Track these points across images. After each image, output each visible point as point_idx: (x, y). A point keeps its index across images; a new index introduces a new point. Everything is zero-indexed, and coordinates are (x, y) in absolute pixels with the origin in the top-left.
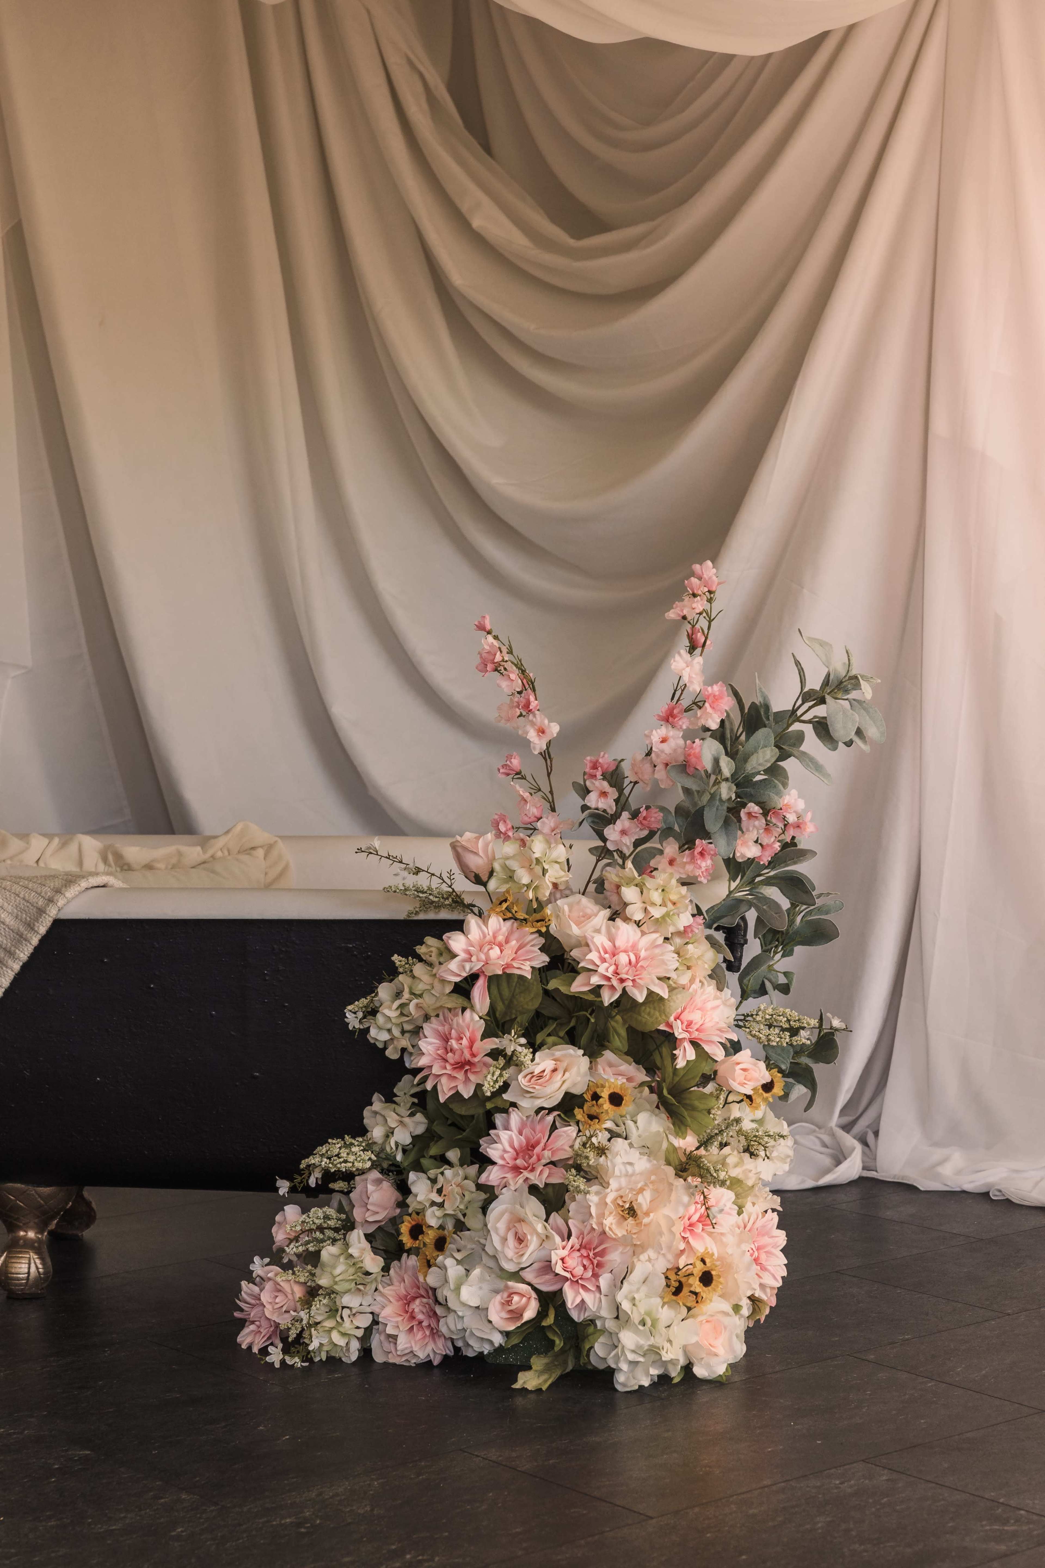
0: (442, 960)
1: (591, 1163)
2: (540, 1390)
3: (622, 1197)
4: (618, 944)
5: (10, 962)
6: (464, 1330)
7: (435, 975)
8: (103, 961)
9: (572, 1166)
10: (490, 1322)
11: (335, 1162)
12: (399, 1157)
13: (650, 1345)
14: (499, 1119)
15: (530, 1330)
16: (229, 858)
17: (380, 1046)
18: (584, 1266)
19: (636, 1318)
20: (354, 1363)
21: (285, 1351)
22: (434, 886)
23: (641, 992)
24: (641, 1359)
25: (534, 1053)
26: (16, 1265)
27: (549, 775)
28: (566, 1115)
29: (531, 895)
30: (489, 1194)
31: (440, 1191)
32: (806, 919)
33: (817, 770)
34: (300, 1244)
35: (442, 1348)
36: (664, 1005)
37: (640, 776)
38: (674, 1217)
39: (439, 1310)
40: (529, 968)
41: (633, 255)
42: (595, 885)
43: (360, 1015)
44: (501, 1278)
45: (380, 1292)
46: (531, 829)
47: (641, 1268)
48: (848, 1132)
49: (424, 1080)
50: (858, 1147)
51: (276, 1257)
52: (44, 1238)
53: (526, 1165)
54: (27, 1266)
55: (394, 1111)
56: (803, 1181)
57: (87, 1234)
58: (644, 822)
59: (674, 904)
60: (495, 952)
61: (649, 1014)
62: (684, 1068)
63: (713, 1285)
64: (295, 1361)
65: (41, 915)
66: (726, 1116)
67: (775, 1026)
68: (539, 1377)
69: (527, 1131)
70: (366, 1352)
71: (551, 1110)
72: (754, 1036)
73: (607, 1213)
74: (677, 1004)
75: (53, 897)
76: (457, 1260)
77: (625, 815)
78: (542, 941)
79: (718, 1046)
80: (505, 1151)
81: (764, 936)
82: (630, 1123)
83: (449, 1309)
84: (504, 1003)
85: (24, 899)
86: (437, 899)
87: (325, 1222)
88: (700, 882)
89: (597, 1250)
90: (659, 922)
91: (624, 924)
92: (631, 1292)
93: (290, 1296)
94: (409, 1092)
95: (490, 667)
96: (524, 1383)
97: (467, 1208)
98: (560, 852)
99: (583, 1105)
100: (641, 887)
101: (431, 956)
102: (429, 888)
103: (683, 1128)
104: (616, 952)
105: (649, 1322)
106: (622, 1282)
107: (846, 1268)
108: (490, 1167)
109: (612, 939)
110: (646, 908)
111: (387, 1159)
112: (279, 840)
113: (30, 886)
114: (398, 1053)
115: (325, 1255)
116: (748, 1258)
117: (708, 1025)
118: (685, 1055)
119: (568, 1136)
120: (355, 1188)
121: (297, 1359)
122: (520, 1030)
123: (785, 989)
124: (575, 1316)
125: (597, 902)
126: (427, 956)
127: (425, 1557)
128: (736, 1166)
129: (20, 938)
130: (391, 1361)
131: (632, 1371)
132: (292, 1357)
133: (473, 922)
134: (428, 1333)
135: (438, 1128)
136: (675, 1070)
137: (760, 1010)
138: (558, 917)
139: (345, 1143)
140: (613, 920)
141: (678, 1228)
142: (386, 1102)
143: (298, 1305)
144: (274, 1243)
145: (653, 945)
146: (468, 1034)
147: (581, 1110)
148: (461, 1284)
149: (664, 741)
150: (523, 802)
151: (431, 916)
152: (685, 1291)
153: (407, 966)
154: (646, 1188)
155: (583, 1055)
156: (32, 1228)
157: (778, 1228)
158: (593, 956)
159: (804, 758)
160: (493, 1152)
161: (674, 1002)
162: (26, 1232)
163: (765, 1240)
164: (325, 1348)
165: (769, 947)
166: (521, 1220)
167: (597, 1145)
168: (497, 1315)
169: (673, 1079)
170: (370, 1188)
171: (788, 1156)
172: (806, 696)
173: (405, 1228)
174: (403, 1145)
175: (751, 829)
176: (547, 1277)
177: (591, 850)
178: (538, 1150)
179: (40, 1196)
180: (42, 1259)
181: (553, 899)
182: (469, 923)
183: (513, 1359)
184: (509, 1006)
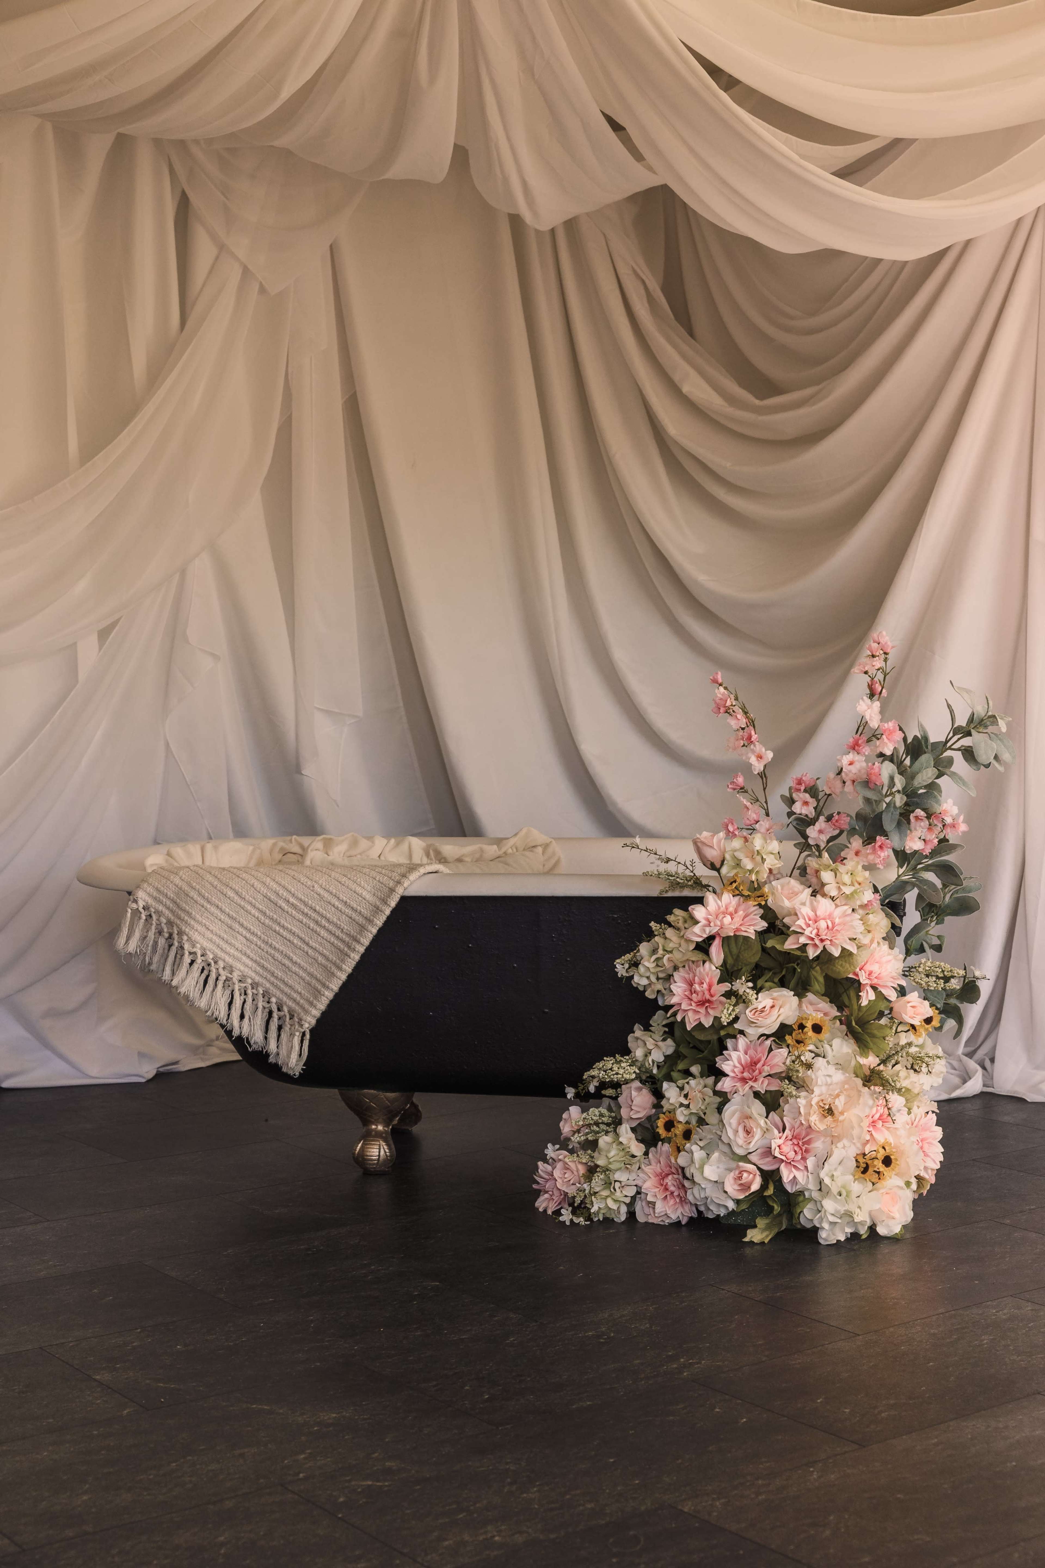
0: (686, 925)
1: (800, 1075)
2: (764, 1242)
3: (822, 1100)
4: (818, 913)
5: (370, 928)
6: (706, 1198)
7: (683, 936)
8: (435, 927)
9: (784, 1078)
10: (726, 1192)
11: (609, 1074)
12: (655, 1071)
13: (845, 1210)
14: (729, 1043)
15: (755, 1199)
16: (517, 853)
17: (641, 989)
18: (795, 1151)
19: (835, 1190)
20: (623, 1222)
21: (574, 1213)
22: (680, 871)
23: (837, 949)
24: (839, 1221)
25: (757, 994)
26: (370, 1150)
27: (764, 789)
28: (779, 1041)
29: (754, 878)
30: (724, 1099)
31: (686, 1096)
32: (954, 896)
33: (964, 785)
34: (582, 1134)
35: (689, 1212)
36: (852, 959)
37: (833, 789)
38: (862, 1115)
39: (687, 1184)
40: (753, 931)
41: (802, 411)
42: (799, 871)
43: (627, 966)
44: (733, 1159)
45: (643, 1170)
46: (751, 829)
47: (838, 1153)
48: (971, 1058)
49: (675, 1014)
50: (980, 1070)
51: (564, 1144)
52: (390, 1130)
53: (751, 1077)
54: (378, 1150)
55: (651, 1037)
56: (939, 1095)
57: (416, 1129)
58: (836, 824)
59: (860, 884)
60: (728, 919)
61: (841, 965)
62: (866, 1006)
63: (892, 1166)
64: (581, 1220)
65: (392, 893)
66: (896, 1042)
67: (932, 976)
68: (762, 1233)
69: (751, 1052)
70: (631, 1214)
71: (768, 1036)
72: (917, 983)
73: (812, 1112)
74: (861, 958)
75: (400, 880)
76: (700, 1146)
77: (822, 819)
78: (762, 911)
79: (891, 990)
80: (735, 1066)
81: (923, 909)
82: (827, 1047)
83: (694, 1182)
84: (732, 957)
85: (379, 881)
86: (682, 881)
87: (600, 1119)
88: (879, 868)
89: (804, 1140)
90: (849, 898)
91: (823, 899)
92: (830, 1171)
93: (575, 1173)
94: (662, 1023)
95: (722, 710)
96: (752, 1237)
97: (706, 1108)
98: (774, 846)
99: (792, 1032)
100: (835, 871)
101: (678, 923)
102: (676, 873)
103: (866, 1050)
104: (818, 919)
105: (844, 1194)
106: (823, 1164)
107: (979, 1157)
108: (724, 1079)
109: (814, 910)
110: (839, 887)
111: (646, 1072)
112: (553, 840)
113: (383, 871)
114: (654, 994)
115: (601, 1142)
116: (916, 1147)
117: (884, 974)
118: (867, 997)
119: (782, 1055)
120: (621, 1094)
121: (581, 1219)
122: (749, 977)
123: (938, 948)
124: (789, 1188)
125: (802, 883)
126: (676, 923)
127: (694, 1361)
128: (906, 1078)
129: (377, 910)
130: (650, 1221)
131: (831, 1230)
132: (578, 1217)
133: (710, 898)
134: (678, 1200)
135: (683, 1050)
136: (860, 1007)
137: (921, 963)
138: (773, 894)
139: (616, 1060)
140: (815, 896)
141: (866, 1122)
142: (645, 1030)
143: (582, 1180)
144: (562, 1134)
145: (845, 915)
146: (707, 980)
147: (790, 1037)
148: (704, 1164)
149: (851, 764)
150: (746, 809)
151: (677, 894)
152: (871, 1170)
153: (661, 930)
154: (841, 1094)
155: (794, 996)
156: (380, 1123)
157: (937, 1125)
158: (801, 922)
159: (953, 775)
160: (726, 1067)
161: (860, 957)
162: (377, 1126)
163: (927, 1134)
164: (602, 1211)
165: (927, 917)
166: (749, 1117)
167: (804, 1062)
168: (731, 1187)
169: (858, 1014)
170: (634, 1093)
171: (942, 1072)
172: (956, 731)
173: (660, 1123)
174: (658, 1063)
175: (918, 828)
176: (768, 1159)
177: (795, 845)
178: (759, 1065)
179: (387, 1100)
180: (388, 1145)
181: (768, 882)
182: (707, 898)
183: (741, 1220)
184: (737, 959)
